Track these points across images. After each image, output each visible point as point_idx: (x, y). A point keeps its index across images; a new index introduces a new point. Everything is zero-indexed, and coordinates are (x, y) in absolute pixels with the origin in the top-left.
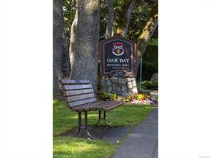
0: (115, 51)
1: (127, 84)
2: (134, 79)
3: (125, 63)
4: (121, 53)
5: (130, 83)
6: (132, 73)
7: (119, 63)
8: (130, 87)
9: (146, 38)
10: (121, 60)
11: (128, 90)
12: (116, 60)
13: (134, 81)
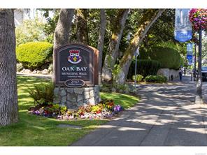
0: (71, 58)
1: (83, 94)
2: (91, 88)
3: (82, 71)
4: (77, 60)
5: (87, 93)
6: (90, 82)
7: (75, 71)
8: (87, 97)
9: (136, 43)
10: (78, 69)
11: (84, 100)
12: (72, 69)
13: (92, 91)
